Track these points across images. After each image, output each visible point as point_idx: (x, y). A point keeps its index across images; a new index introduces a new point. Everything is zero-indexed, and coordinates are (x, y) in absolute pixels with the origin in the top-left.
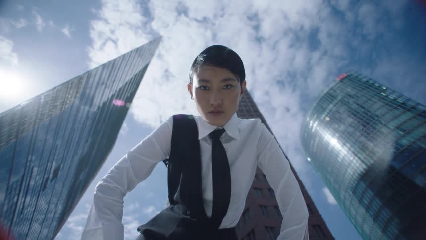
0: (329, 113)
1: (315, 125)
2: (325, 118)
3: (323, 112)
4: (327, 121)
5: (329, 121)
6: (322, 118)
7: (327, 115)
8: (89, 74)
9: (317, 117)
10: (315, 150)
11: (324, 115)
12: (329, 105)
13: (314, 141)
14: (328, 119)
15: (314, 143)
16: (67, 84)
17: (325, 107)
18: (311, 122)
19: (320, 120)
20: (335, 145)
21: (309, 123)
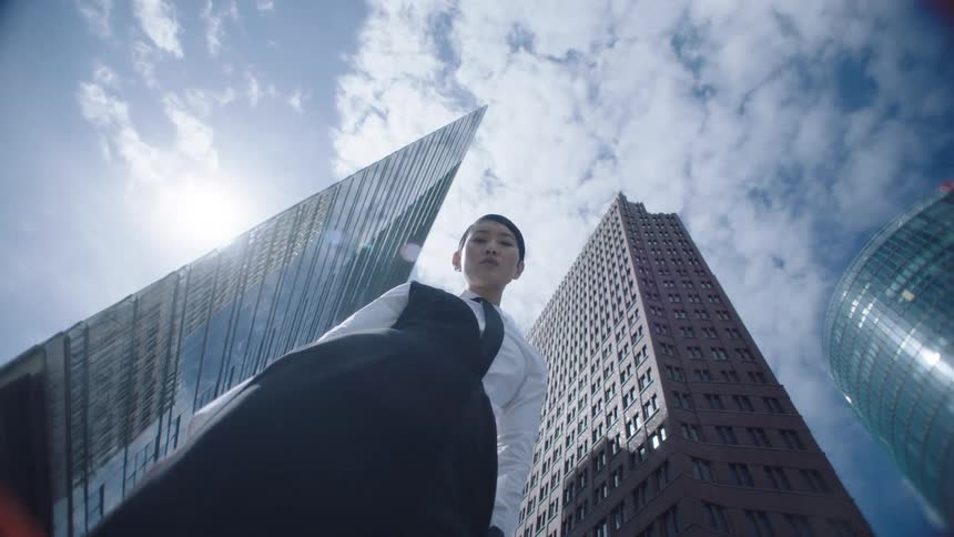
0: (912, 279)
1: (865, 312)
2: (899, 292)
3: (893, 278)
4: (905, 301)
5: (914, 301)
6: (889, 293)
7: (905, 287)
8: (335, 189)
9: (872, 291)
10: (865, 376)
11: (895, 286)
12: (912, 259)
13: (864, 352)
14: (908, 295)
15: (863, 359)
16: (296, 210)
17: (898, 264)
18: (855, 303)
19: (883, 299)
20: (933, 368)
21: (851, 305)
